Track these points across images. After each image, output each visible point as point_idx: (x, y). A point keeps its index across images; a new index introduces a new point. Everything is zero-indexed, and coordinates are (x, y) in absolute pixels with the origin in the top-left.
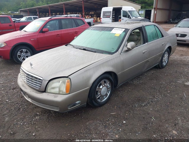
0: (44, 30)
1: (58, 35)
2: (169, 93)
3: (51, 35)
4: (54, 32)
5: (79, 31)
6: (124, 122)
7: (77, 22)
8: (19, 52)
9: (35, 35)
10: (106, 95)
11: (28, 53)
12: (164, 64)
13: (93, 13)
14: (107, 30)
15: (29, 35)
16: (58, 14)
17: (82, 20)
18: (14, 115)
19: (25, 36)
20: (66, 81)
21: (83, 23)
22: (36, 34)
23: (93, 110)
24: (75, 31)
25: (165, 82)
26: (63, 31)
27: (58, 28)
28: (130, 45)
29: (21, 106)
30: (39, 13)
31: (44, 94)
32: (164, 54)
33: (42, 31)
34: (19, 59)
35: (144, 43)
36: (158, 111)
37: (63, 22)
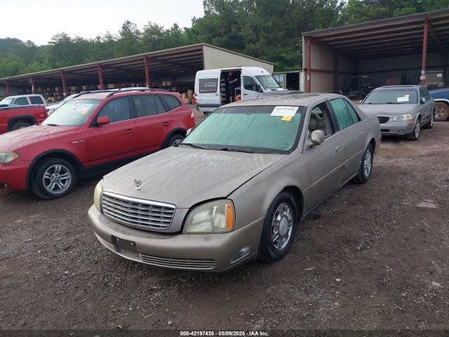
0: (100, 120)
1: (130, 130)
2: (396, 225)
3: (115, 130)
4: (121, 124)
5: (172, 121)
6: (338, 280)
7: (165, 101)
8: (47, 173)
9: (81, 133)
10: (286, 235)
11: (67, 174)
12: (366, 174)
13: (169, 84)
14: (261, 112)
15: (68, 133)
16: (84, 87)
17: (175, 97)
18: (102, 296)
19: (60, 135)
20: (226, 205)
21: (179, 104)
22: (82, 131)
23: (266, 268)
24: (164, 120)
25: (381, 207)
26: (140, 121)
27: (129, 117)
28: (316, 134)
29: (106, 279)
30: (36, 88)
31: (179, 237)
32: (365, 153)
33: (94, 122)
34: (47, 188)
35: (334, 133)
36: (390, 255)
37: (137, 102)
